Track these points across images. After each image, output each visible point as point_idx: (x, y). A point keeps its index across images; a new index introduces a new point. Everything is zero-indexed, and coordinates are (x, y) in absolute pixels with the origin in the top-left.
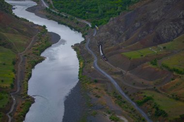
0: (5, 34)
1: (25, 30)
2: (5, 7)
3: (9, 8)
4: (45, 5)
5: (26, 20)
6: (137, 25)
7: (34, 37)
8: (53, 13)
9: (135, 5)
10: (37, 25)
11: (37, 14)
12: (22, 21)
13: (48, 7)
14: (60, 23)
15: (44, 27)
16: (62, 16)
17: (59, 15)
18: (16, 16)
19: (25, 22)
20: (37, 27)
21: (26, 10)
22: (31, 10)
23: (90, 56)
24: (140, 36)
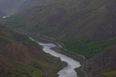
0: (38, 61)
1: (49, 60)
2: (38, 47)
3: (41, 48)
4: (60, 46)
5: (49, 54)
6: (110, 58)
7: (54, 63)
8: (65, 51)
9: (109, 47)
10: (56, 57)
11: (56, 51)
13: (62, 48)
14: (68, 56)
15: (60, 58)
16: (69, 53)
17: (68, 52)
18: (44, 52)
19: (49, 55)
20: (55, 58)
22: (52, 49)
23: (84, 74)
24: (111, 64)
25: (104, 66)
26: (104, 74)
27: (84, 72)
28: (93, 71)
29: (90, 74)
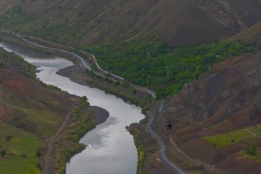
0: (24, 110)
1: (55, 103)
2: (24, 68)
3: (31, 70)
4: (86, 65)
5: (56, 88)
6: (225, 93)
7: (69, 113)
8: (98, 77)
9: (222, 63)
10: (74, 96)
11: (73, 80)
12: (51, 90)
13: (90, 69)
14: (107, 92)
15: (85, 98)
16: (112, 82)
17: (107, 80)
18: (41, 83)
19: (55, 91)
20: (73, 99)
21: (57, 73)
22: (63, 72)
23: (154, 142)
24: (229, 110)
25: (210, 115)
26: (211, 139)
27: (154, 135)
28: (179, 130)
29: (171, 140)
